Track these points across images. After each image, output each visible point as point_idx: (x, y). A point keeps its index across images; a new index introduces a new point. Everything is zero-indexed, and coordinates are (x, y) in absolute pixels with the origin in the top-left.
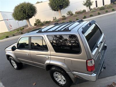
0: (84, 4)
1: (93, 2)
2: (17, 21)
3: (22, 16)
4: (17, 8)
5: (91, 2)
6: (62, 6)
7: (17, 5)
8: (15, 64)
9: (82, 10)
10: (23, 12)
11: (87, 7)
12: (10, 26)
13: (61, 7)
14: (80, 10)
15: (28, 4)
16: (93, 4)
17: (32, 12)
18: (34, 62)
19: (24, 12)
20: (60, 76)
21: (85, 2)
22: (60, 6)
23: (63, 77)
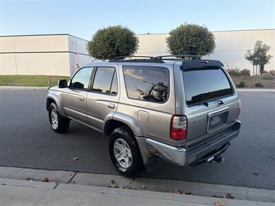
0: (249, 56)
1: (272, 57)
2: (93, 58)
3: (105, 51)
4: (101, 33)
5: (267, 55)
6: (196, 49)
7: (102, 29)
8: (55, 121)
9: (241, 69)
10: (110, 44)
11: (254, 64)
12: (76, 67)
13: (193, 51)
14: (234, 68)
15: (125, 30)
16: (270, 61)
17: (127, 48)
18: (88, 116)
19: (112, 45)
20: (126, 148)
21: (252, 53)
22: (192, 48)
23: (129, 151)
